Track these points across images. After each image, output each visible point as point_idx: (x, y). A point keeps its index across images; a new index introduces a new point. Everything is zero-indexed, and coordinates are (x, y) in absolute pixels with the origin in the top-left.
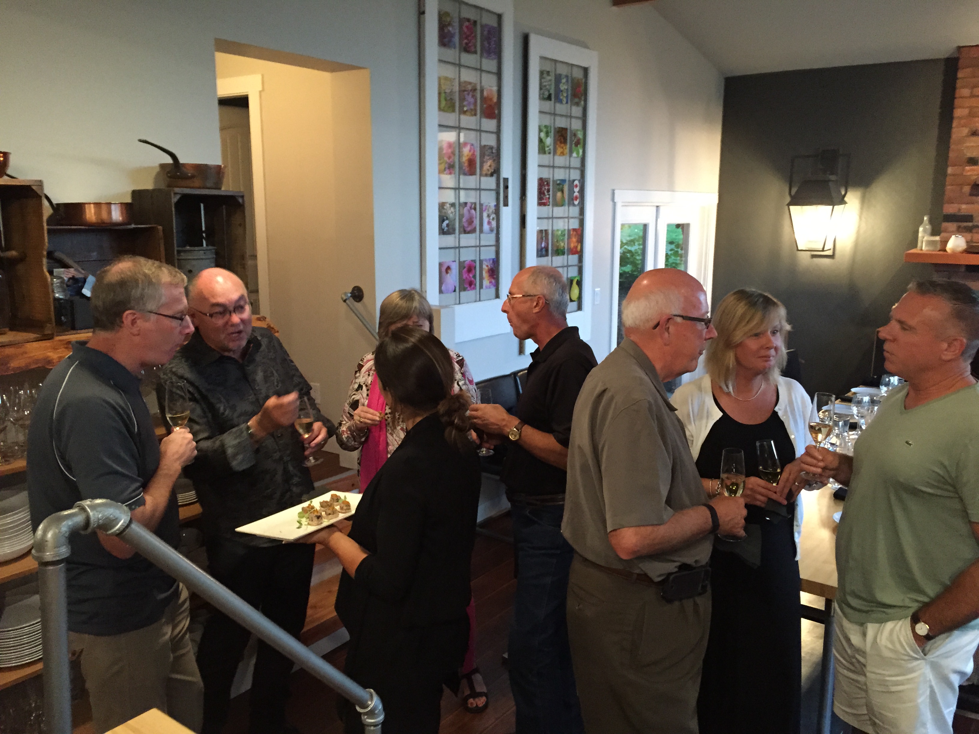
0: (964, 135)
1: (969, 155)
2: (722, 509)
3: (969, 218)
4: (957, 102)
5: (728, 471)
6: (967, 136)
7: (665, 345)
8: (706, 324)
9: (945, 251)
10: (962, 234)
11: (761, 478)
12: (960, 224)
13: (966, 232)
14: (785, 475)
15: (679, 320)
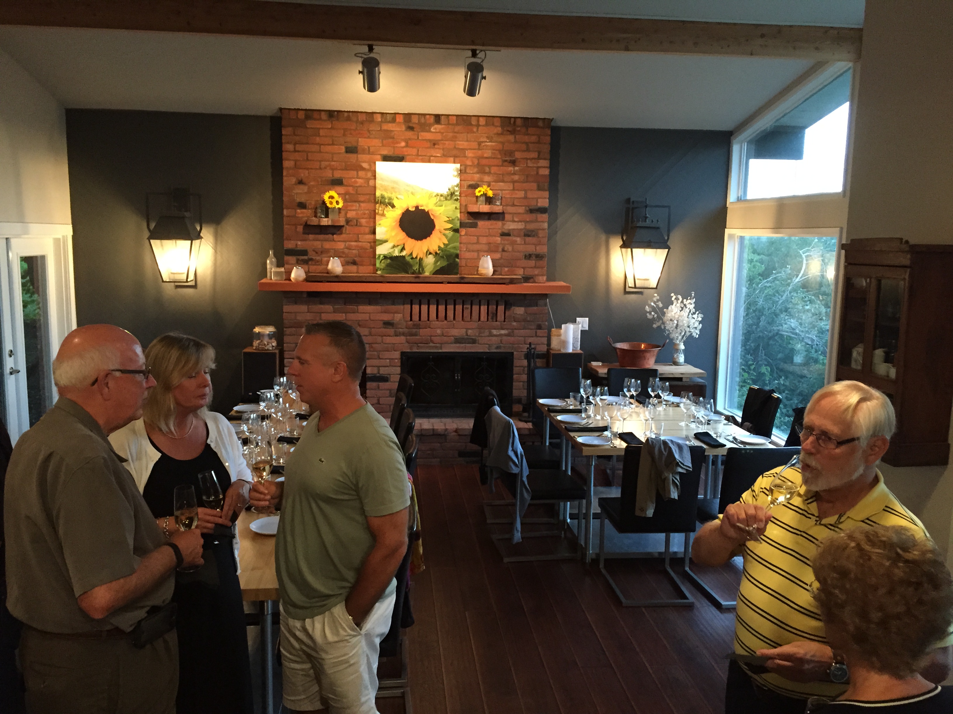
0: (293, 183)
1: (298, 200)
2: (183, 544)
3: (304, 252)
4: (284, 155)
5: (180, 508)
6: (296, 184)
7: (105, 400)
8: (144, 375)
9: (290, 280)
10: (302, 266)
11: (206, 507)
12: (299, 257)
13: (303, 264)
14: (228, 501)
15: (118, 374)
